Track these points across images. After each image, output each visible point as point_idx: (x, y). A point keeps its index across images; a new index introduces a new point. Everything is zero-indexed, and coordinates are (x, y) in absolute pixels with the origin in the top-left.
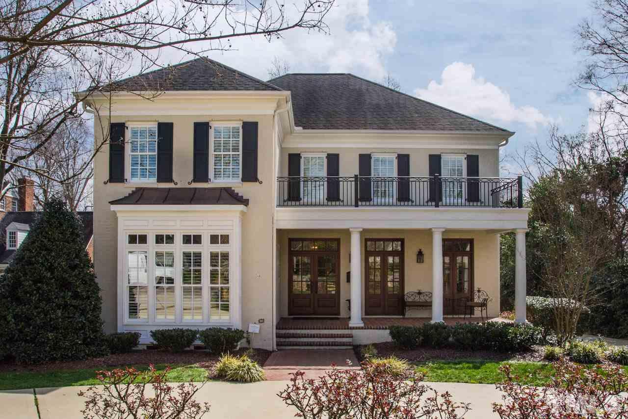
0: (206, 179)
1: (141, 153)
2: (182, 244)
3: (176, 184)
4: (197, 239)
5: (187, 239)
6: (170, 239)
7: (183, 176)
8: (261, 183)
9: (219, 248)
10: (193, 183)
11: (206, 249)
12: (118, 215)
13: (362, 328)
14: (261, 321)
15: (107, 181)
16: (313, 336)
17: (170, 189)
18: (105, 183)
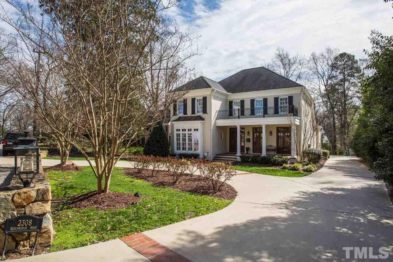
0: (194, 114)
2: (188, 131)
3: (188, 115)
4: (191, 130)
6: (185, 130)
7: (189, 113)
8: (208, 114)
9: (196, 132)
10: (192, 115)
11: (193, 132)
12: (174, 124)
14: (208, 152)
15: (173, 115)
17: (186, 117)
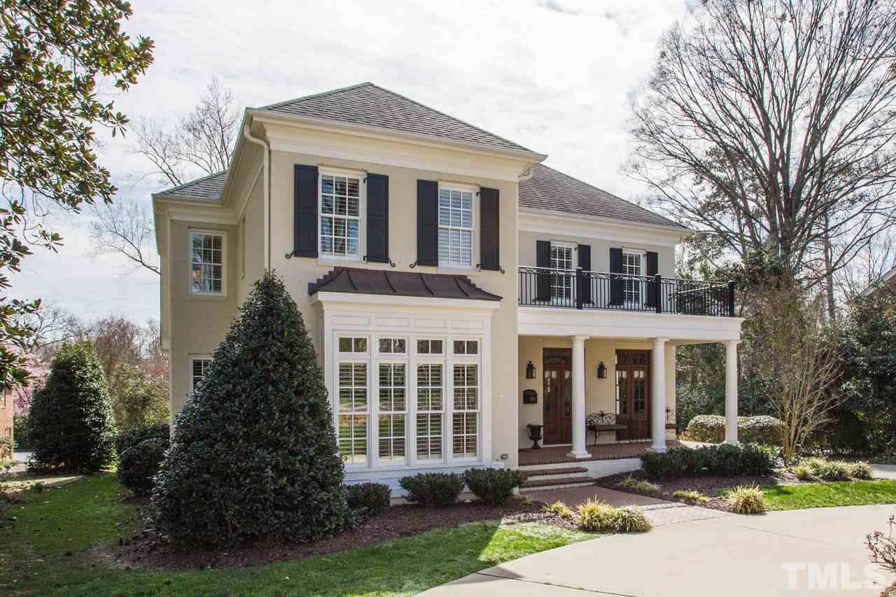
0: (434, 261)
1: (338, 216)
2: (416, 354)
3: (394, 265)
4: (437, 347)
5: (423, 347)
7: (403, 256)
8: (503, 272)
9: (466, 360)
10: (416, 266)
11: (449, 360)
12: (325, 307)
13: (588, 460)
14: (504, 457)
15: (292, 254)
16: (544, 473)
17: (384, 272)
18: (288, 257)
